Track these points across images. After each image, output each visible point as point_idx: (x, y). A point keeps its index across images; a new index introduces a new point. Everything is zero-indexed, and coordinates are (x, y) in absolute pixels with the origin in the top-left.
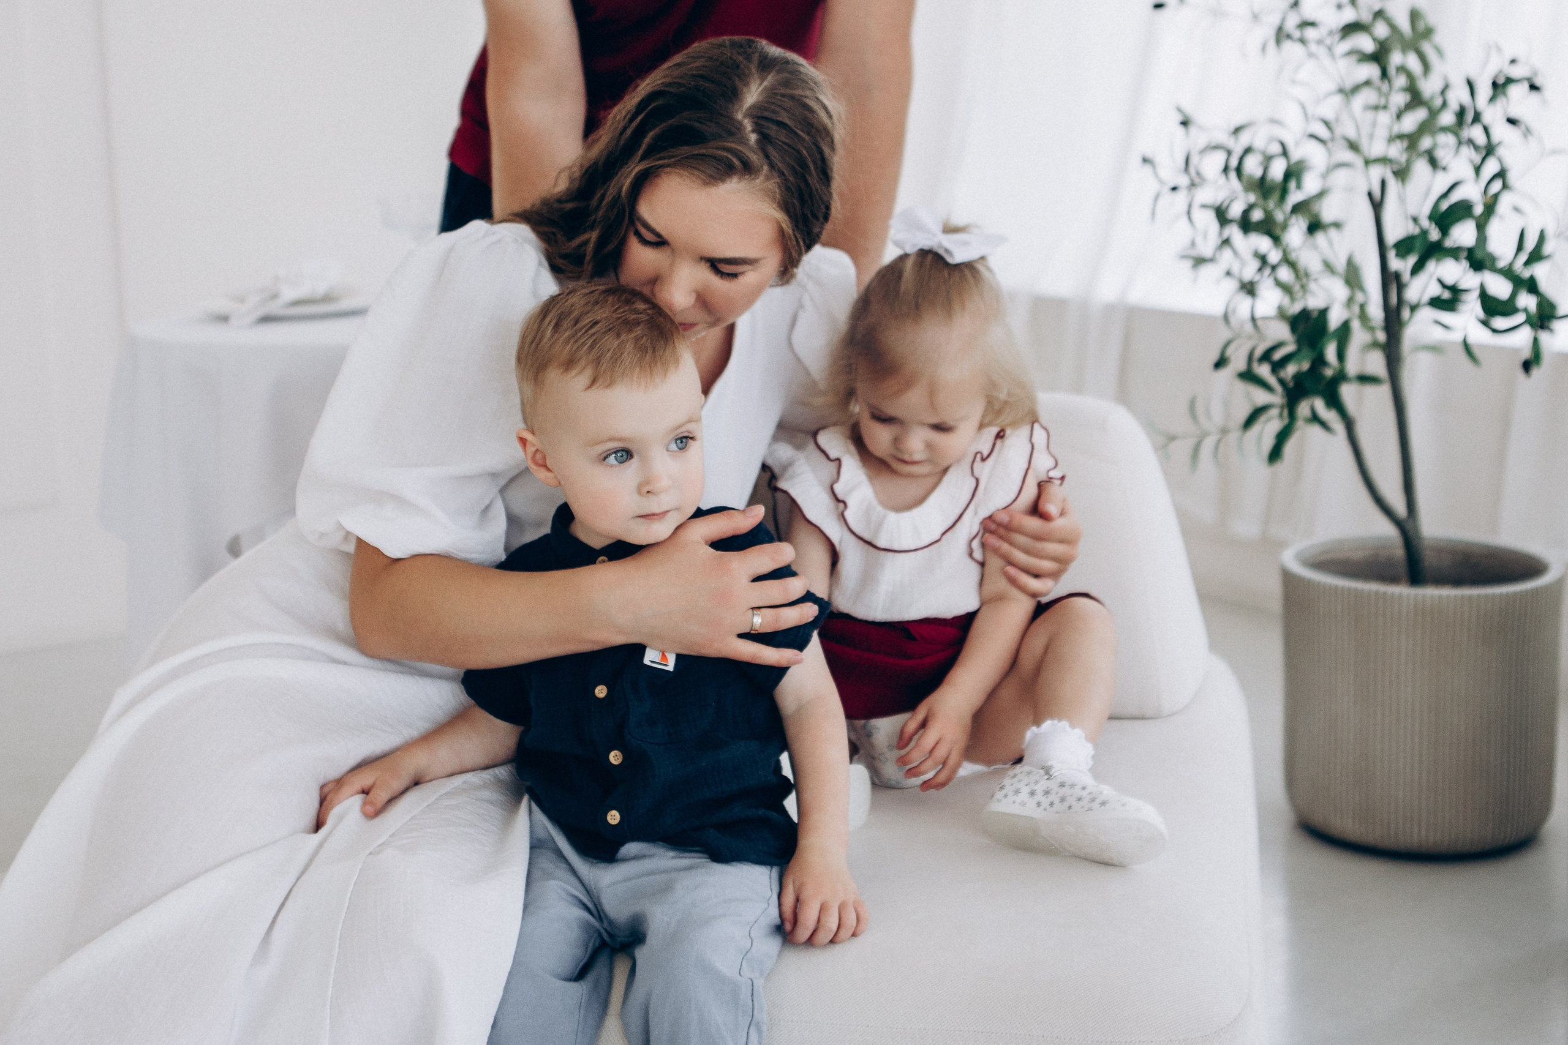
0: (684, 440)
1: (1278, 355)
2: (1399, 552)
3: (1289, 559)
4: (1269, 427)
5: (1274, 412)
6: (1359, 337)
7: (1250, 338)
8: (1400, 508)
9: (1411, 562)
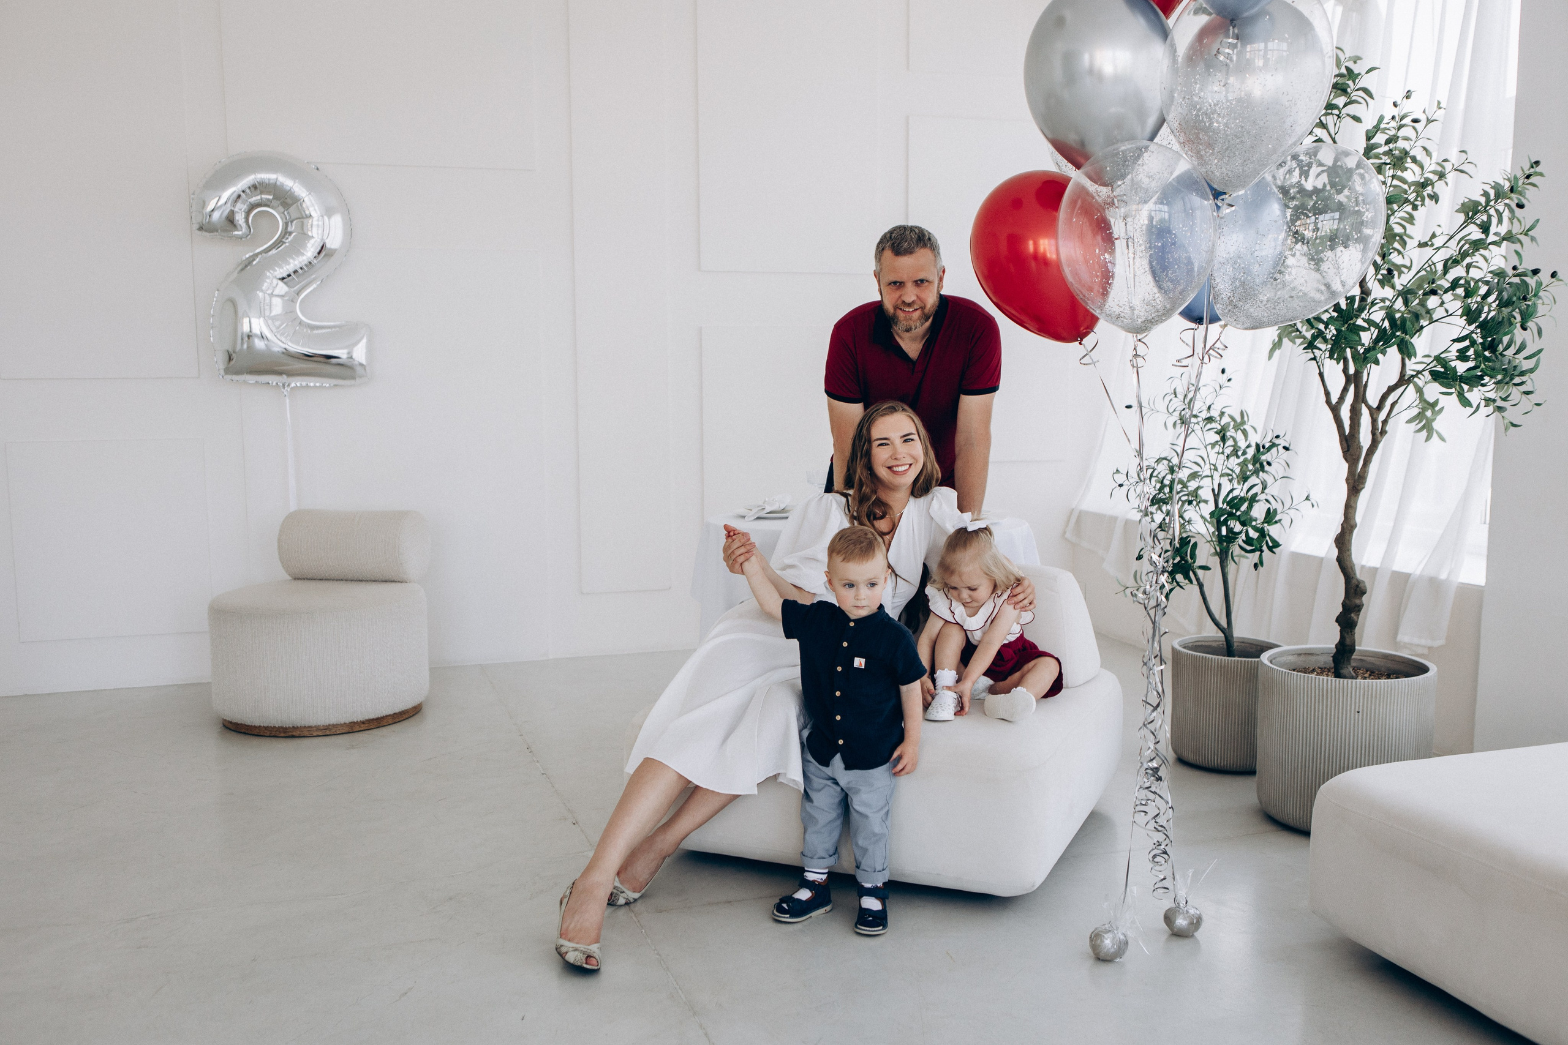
0: (873, 585)
2: (1224, 639)
3: (1175, 645)
6: (1207, 549)
8: (1224, 623)
9: (1229, 647)
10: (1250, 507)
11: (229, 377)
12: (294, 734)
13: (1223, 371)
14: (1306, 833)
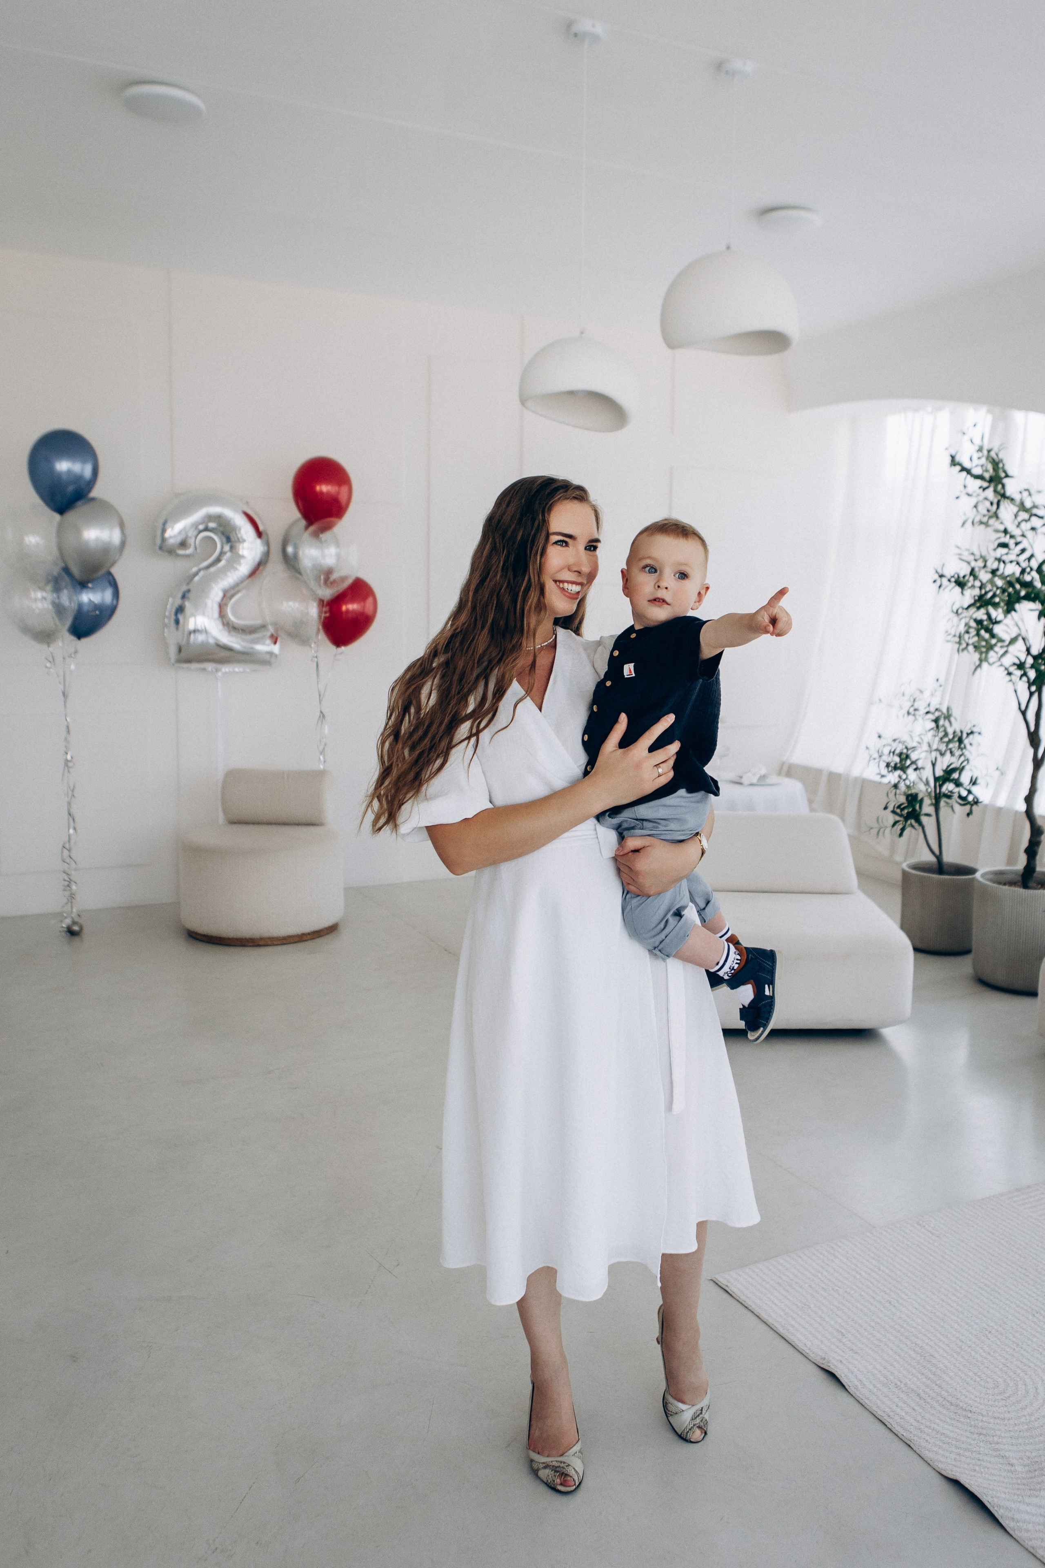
1: (902, 807)
2: (936, 863)
3: (904, 866)
4: (899, 827)
5: (901, 822)
6: (927, 802)
7: (894, 801)
8: (937, 851)
9: (940, 868)
10: (960, 774)
11: (178, 665)
12: (260, 943)
13: (937, 680)
14: (1033, 994)
